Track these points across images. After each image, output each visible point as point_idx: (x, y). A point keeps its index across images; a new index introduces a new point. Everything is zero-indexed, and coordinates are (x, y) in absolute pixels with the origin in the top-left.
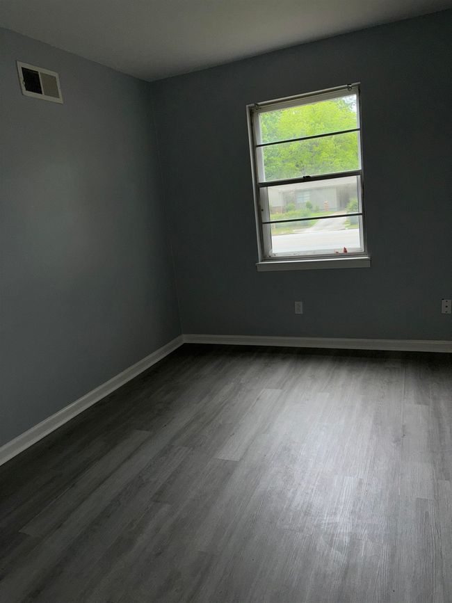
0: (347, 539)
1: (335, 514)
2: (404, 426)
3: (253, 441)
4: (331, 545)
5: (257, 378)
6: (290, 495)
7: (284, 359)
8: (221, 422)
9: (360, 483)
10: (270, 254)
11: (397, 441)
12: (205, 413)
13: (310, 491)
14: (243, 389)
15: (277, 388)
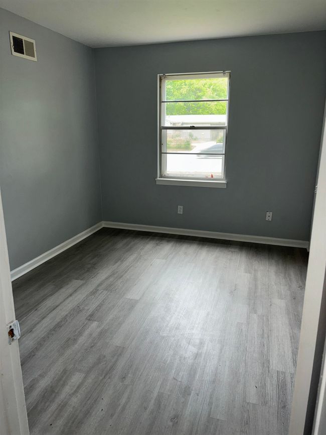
0: (198, 341)
1: (193, 329)
2: (236, 285)
3: (147, 289)
4: (189, 344)
5: (151, 252)
6: (168, 319)
7: (168, 241)
8: (128, 277)
9: (208, 314)
10: (165, 174)
11: (231, 292)
12: (117, 272)
13: (179, 317)
14: (142, 258)
15: (163, 259)
